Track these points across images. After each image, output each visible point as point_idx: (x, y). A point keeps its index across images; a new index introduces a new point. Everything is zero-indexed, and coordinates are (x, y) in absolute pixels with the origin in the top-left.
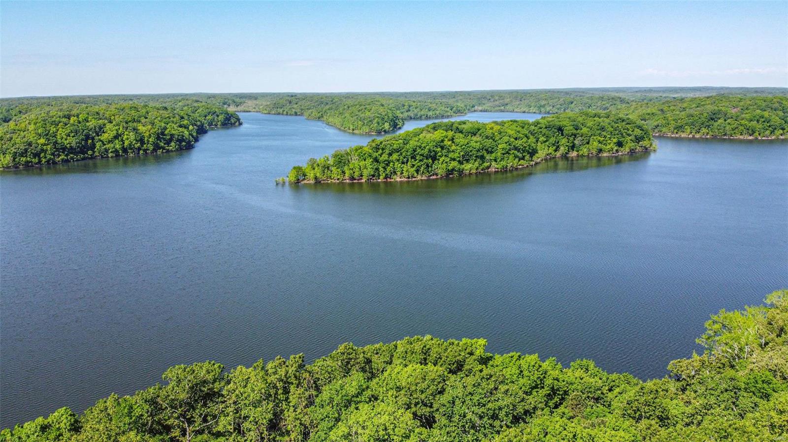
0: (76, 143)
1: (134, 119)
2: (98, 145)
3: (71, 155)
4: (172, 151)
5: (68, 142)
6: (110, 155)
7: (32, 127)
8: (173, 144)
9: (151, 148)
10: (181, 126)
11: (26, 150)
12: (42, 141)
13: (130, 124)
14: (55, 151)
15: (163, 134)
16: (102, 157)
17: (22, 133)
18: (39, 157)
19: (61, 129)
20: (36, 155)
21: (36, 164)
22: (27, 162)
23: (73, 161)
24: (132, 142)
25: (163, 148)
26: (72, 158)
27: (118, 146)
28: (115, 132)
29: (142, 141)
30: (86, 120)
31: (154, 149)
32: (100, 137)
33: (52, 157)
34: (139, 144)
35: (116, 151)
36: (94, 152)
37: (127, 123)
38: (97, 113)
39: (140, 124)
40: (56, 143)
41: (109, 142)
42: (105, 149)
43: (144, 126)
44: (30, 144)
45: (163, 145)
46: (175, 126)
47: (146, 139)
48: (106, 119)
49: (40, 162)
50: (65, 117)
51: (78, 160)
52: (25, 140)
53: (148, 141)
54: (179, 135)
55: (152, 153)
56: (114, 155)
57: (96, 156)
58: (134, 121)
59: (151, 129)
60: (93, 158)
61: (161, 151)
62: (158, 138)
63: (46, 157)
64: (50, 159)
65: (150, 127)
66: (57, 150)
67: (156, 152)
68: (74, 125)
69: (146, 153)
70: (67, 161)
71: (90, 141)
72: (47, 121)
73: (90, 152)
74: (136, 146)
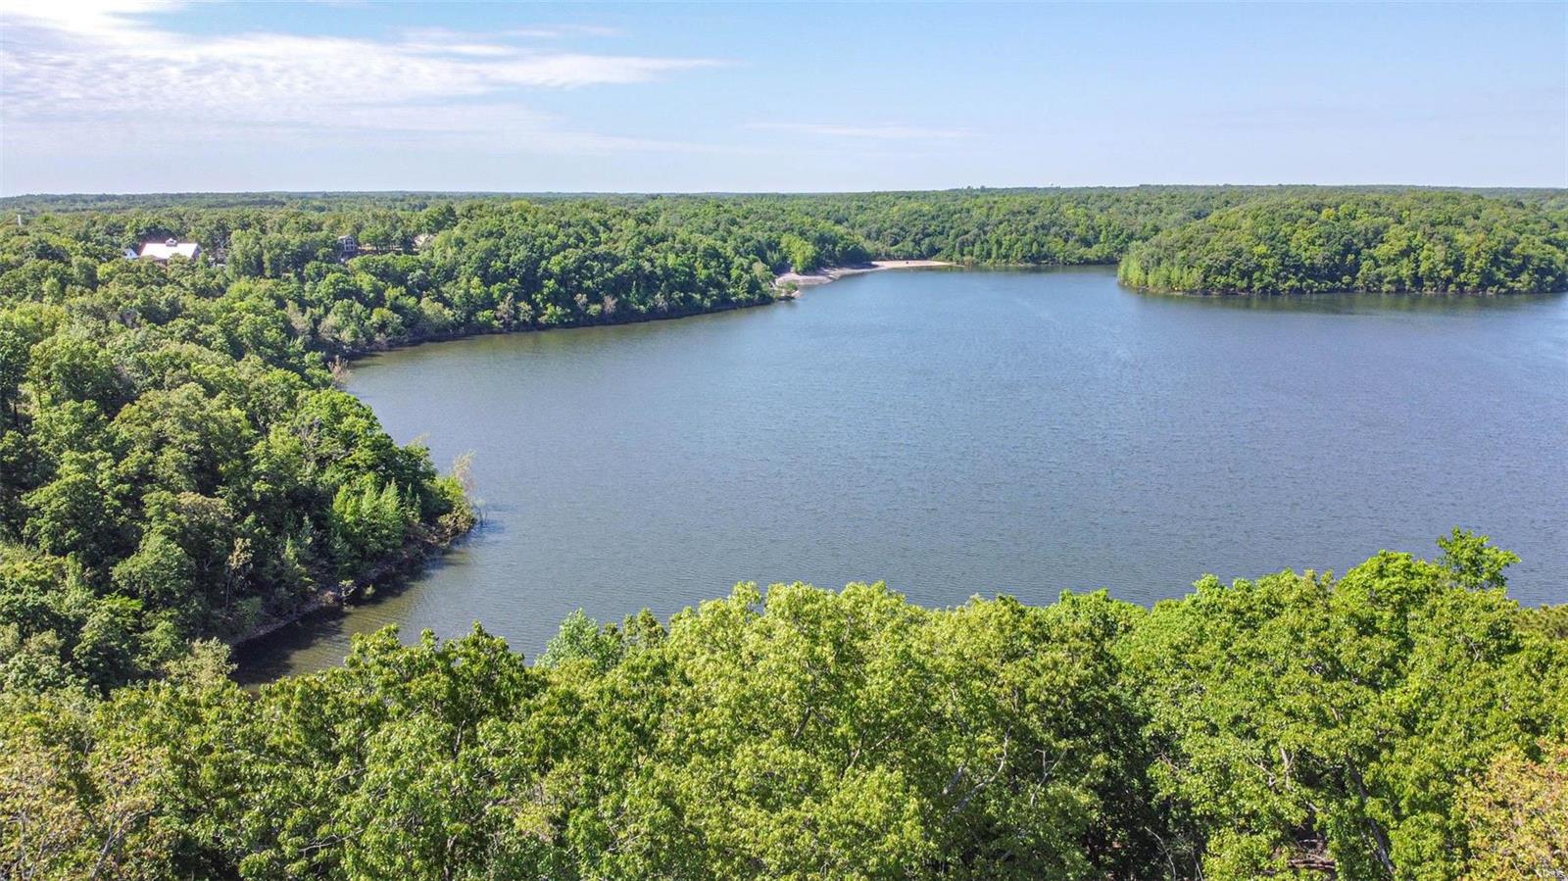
0: (1324, 259)
1: (1450, 218)
2: (1365, 266)
3: (1310, 281)
4: (1519, 292)
5: (1308, 254)
6: (1385, 287)
7: (1247, 223)
8: (1525, 277)
9: (1475, 280)
10: (1548, 242)
11: (1229, 264)
12: (1262, 249)
13: (1441, 228)
14: (1281, 271)
15: (1507, 253)
16: (1369, 290)
17: (1228, 231)
18: (1250, 278)
19: (1300, 231)
20: (1246, 274)
21: (1242, 291)
22: (1228, 285)
23: (1311, 292)
24: (1435, 267)
25: (1502, 284)
26: (1310, 287)
27: (1405, 272)
28: (1404, 243)
29: (1458, 265)
30: (1352, 216)
31: (1480, 285)
32: (1371, 251)
33: (1274, 281)
34: (1450, 271)
35: (1400, 282)
36: (1354, 279)
37: (1433, 225)
38: (1376, 203)
39: (1462, 230)
40: (1286, 254)
41: (1390, 261)
42: (1379, 275)
43: (1468, 233)
44: (1238, 254)
45: (1502, 276)
46: (1538, 241)
47: (1467, 262)
48: (1391, 214)
49: (1249, 287)
50: (1312, 207)
51: (1319, 292)
52: (1232, 245)
53: (1471, 266)
54: (1542, 260)
55: (1475, 291)
56: (1394, 289)
57: (1356, 288)
58: (1449, 222)
59: (1483, 241)
60: (1349, 290)
61: (1495, 289)
62: (1495, 261)
63: (1261, 280)
64: (1270, 283)
65: (1482, 236)
66: (1285, 267)
67: (1485, 290)
68: (1326, 223)
69: (1462, 291)
70: (1300, 291)
71: (1350, 257)
72: (1277, 214)
73: (1346, 279)
74: (1443, 274)
